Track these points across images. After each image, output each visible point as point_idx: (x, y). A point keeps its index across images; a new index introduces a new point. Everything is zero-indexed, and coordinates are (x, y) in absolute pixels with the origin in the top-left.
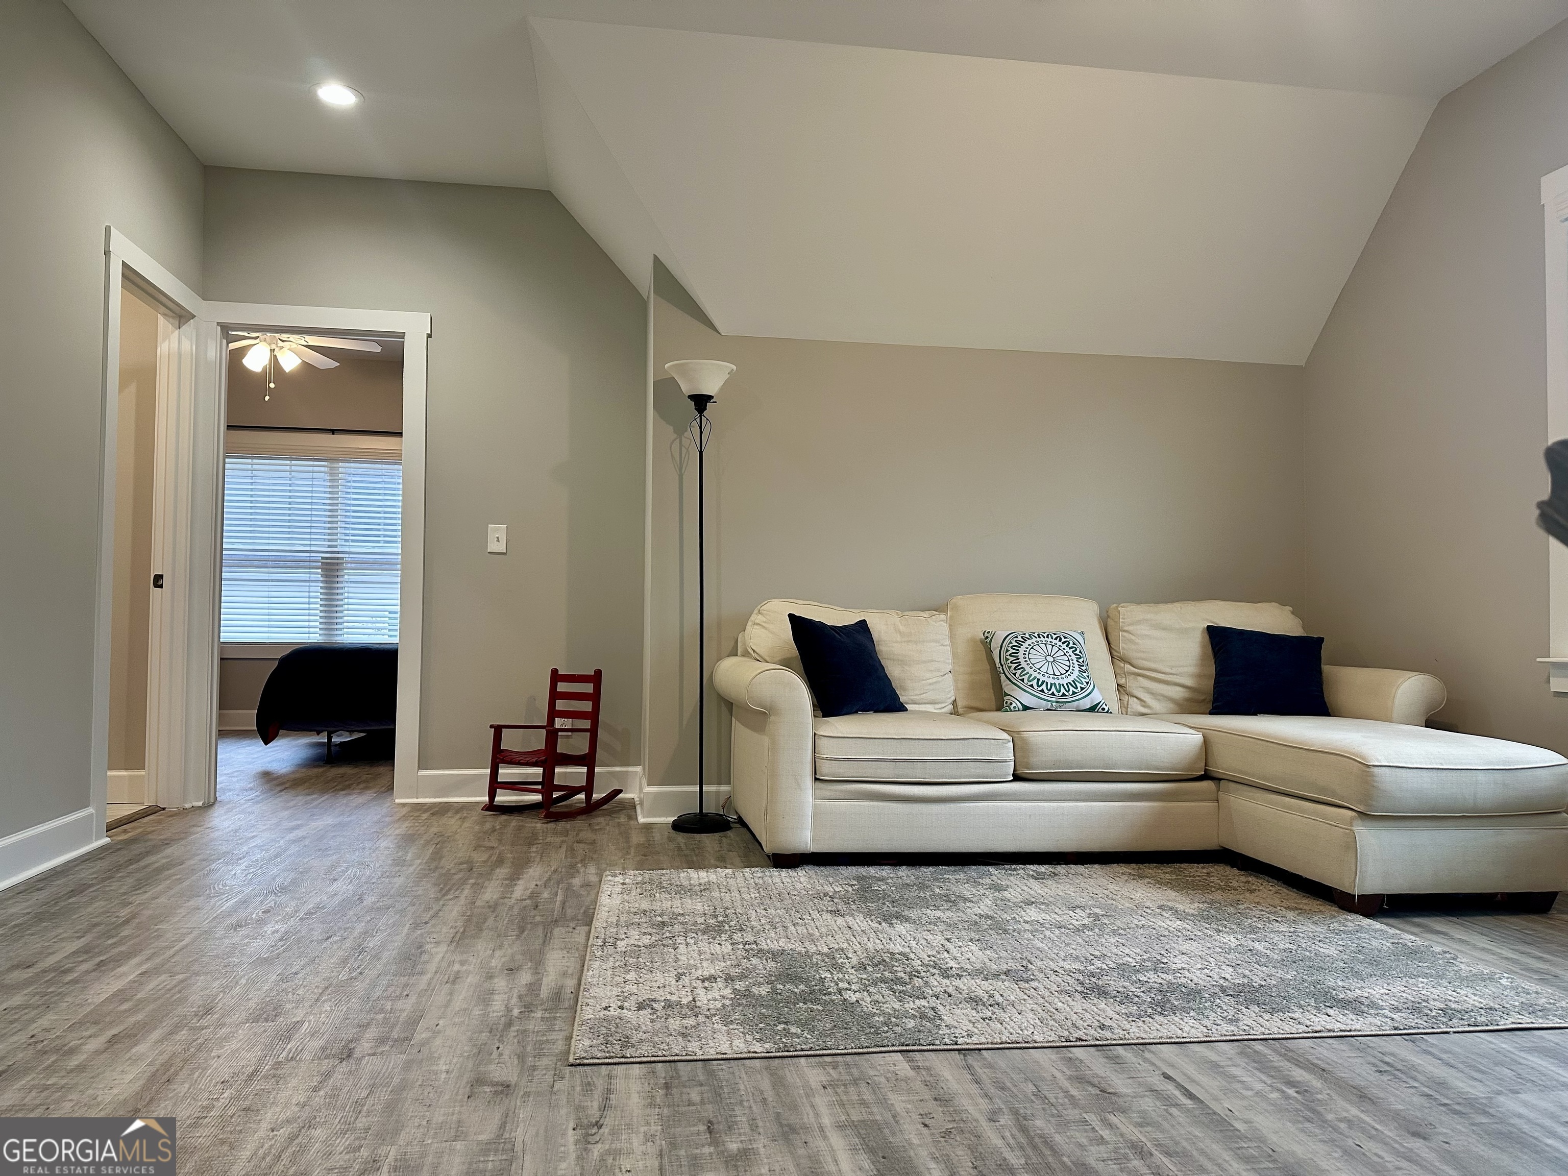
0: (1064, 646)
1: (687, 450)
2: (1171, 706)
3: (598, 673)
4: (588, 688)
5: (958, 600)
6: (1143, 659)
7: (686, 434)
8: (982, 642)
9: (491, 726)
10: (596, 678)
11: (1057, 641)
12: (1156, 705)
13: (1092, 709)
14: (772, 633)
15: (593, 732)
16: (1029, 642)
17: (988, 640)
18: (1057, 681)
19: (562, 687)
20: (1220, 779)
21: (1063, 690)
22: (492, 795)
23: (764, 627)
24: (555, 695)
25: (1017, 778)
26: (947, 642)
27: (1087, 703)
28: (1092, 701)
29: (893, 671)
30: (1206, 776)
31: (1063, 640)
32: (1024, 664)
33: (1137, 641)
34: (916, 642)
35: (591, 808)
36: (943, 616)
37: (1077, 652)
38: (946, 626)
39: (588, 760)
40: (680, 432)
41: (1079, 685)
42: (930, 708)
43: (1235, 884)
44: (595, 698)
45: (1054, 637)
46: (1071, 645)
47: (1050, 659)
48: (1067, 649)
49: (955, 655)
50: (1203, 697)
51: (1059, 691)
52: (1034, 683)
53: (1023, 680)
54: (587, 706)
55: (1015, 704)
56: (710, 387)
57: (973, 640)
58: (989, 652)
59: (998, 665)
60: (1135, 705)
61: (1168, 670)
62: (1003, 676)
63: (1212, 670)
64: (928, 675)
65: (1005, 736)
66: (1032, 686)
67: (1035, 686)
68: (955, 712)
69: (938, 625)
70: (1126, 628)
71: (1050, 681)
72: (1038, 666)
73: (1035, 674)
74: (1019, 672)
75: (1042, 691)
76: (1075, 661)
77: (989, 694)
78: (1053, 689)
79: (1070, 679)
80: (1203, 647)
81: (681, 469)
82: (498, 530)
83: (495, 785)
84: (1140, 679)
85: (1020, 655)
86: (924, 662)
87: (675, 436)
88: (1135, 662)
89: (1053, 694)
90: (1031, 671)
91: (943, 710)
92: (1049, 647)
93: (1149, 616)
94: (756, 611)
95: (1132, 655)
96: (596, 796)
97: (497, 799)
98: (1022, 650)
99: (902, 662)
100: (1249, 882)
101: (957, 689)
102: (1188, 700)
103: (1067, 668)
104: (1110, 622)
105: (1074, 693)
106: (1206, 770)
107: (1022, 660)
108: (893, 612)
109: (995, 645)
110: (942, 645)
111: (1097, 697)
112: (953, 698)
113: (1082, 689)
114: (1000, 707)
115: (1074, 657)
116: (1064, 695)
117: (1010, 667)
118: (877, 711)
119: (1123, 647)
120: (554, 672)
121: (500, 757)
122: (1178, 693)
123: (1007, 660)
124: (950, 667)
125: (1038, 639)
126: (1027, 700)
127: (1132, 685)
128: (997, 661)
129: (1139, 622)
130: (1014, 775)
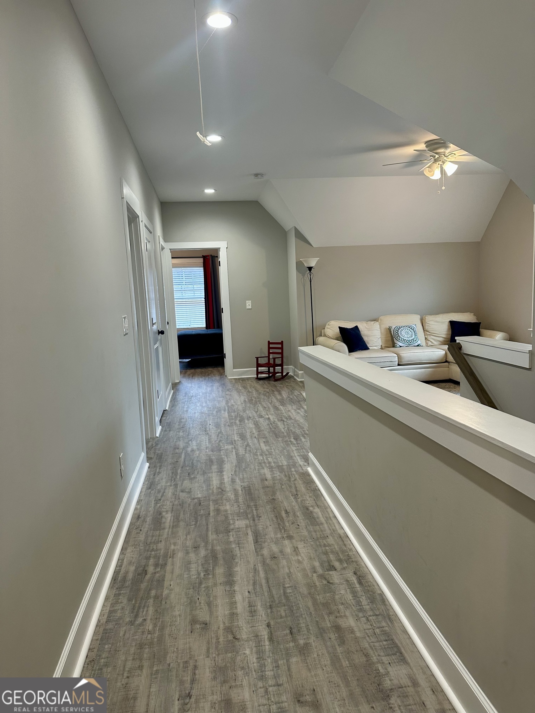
0: (411, 329)
1: (306, 280)
2: (439, 343)
3: (282, 342)
4: (280, 346)
5: (381, 318)
6: (432, 331)
7: (305, 276)
8: (388, 329)
9: (256, 357)
10: (282, 343)
11: (409, 328)
12: (435, 343)
13: (418, 346)
14: (333, 330)
15: (282, 357)
16: (401, 329)
17: (390, 328)
18: (409, 339)
19: (271, 346)
20: (449, 362)
21: (410, 341)
22: (257, 375)
23: (330, 329)
24: (269, 348)
25: (399, 365)
26: (379, 330)
27: (417, 344)
28: (418, 344)
29: (365, 339)
30: (446, 362)
31: (410, 327)
32: (400, 335)
33: (430, 326)
34: (371, 331)
35: (283, 377)
36: (378, 323)
37: (414, 331)
38: (379, 325)
39: (281, 365)
40: (304, 275)
41: (414, 340)
42: (375, 348)
43: (451, 387)
44: (282, 348)
45: (408, 327)
46: (413, 329)
47: (407, 333)
48: (411, 330)
49: (381, 333)
50: (448, 340)
51: (409, 342)
52: (403, 340)
53: (400, 339)
54: (280, 351)
55: (398, 346)
56: (313, 264)
57: (386, 328)
58: (390, 332)
59: (393, 335)
60: (430, 343)
61: (439, 333)
62: (394, 338)
63: (450, 333)
64: (374, 339)
65: (396, 355)
66: (402, 341)
67: (403, 341)
68: (382, 349)
69: (376, 325)
70: (427, 322)
71: (407, 339)
72: (404, 335)
73: (403, 338)
74: (399, 337)
75: (405, 342)
76: (413, 333)
77: (391, 343)
78: (408, 341)
79: (412, 338)
80: (448, 326)
81: (304, 286)
82: (249, 302)
83: (258, 373)
84: (431, 336)
85: (399, 332)
86: (373, 336)
87: (302, 277)
88: (429, 331)
89: (408, 342)
90: (402, 337)
91: (378, 348)
92: (407, 330)
93: (433, 319)
94: (327, 324)
95: (429, 330)
96: (284, 374)
97: (259, 376)
98: (399, 331)
99: (367, 336)
100: (455, 386)
101: (382, 342)
102: (444, 341)
103: (411, 335)
104: (423, 321)
105: (413, 342)
106: (446, 360)
107: (399, 334)
108: (364, 322)
109: (392, 330)
110: (378, 331)
111: (419, 342)
112: (381, 345)
113: (415, 341)
114: (394, 346)
115: (413, 332)
116: (410, 342)
117: (396, 336)
118: (362, 350)
119: (426, 328)
120: (269, 342)
121: (258, 365)
122: (441, 339)
123: (395, 334)
124: (380, 336)
125: (404, 328)
126: (401, 344)
127: (429, 337)
128: (393, 334)
129: (431, 321)
130: (398, 364)
